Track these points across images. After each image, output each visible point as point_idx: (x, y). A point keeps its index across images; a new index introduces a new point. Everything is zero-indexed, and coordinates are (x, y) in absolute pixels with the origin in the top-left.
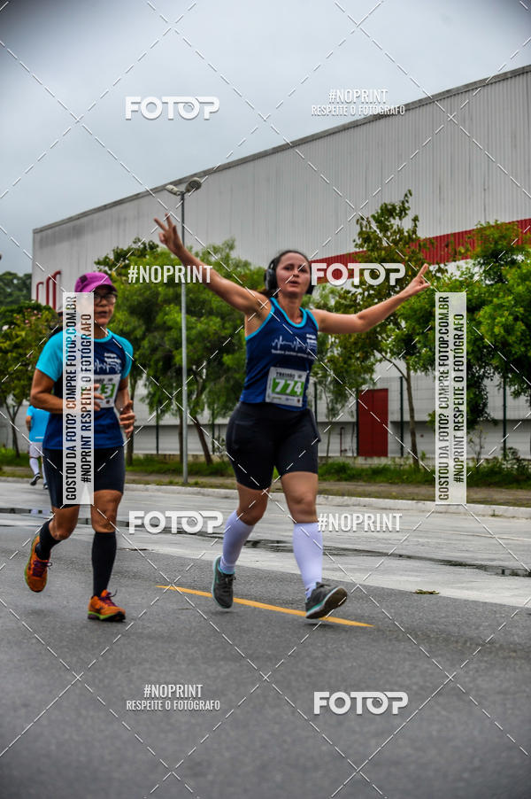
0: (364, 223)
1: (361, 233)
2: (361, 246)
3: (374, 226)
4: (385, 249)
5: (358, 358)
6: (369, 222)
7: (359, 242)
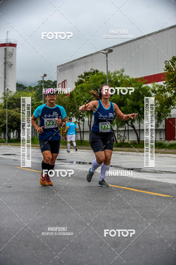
0: (167, 63)
1: (166, 66)
2: (166, 70)
3: (170, 63)
4: (174, 71)
5: (165, 108)
6: (168, 63)
7: (165, 69)
